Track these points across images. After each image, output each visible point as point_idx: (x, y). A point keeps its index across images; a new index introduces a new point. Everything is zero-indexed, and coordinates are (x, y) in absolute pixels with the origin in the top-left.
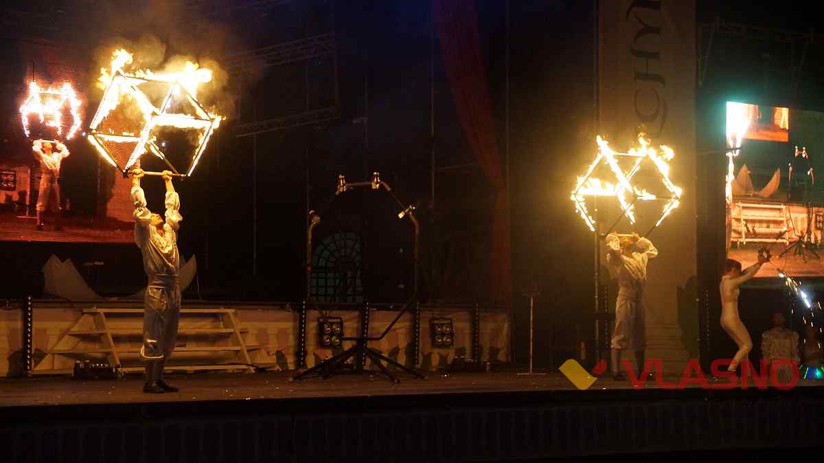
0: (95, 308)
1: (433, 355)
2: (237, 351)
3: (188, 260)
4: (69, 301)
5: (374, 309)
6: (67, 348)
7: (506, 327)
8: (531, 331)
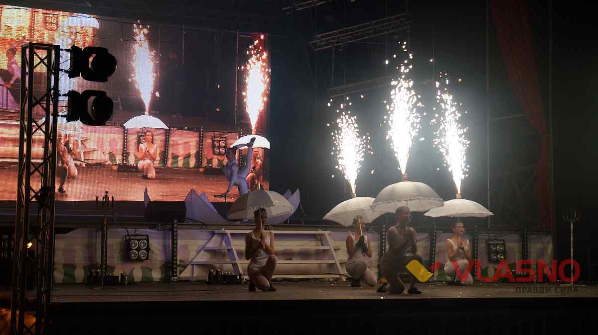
0: (223, 229)
1: (489, 269)
2: (332, 264)
3: (294, 192)
4: (204, 224)
5: (440, 232)
6: (204, 260)
7: (550, 247)
8: (572, 250)
